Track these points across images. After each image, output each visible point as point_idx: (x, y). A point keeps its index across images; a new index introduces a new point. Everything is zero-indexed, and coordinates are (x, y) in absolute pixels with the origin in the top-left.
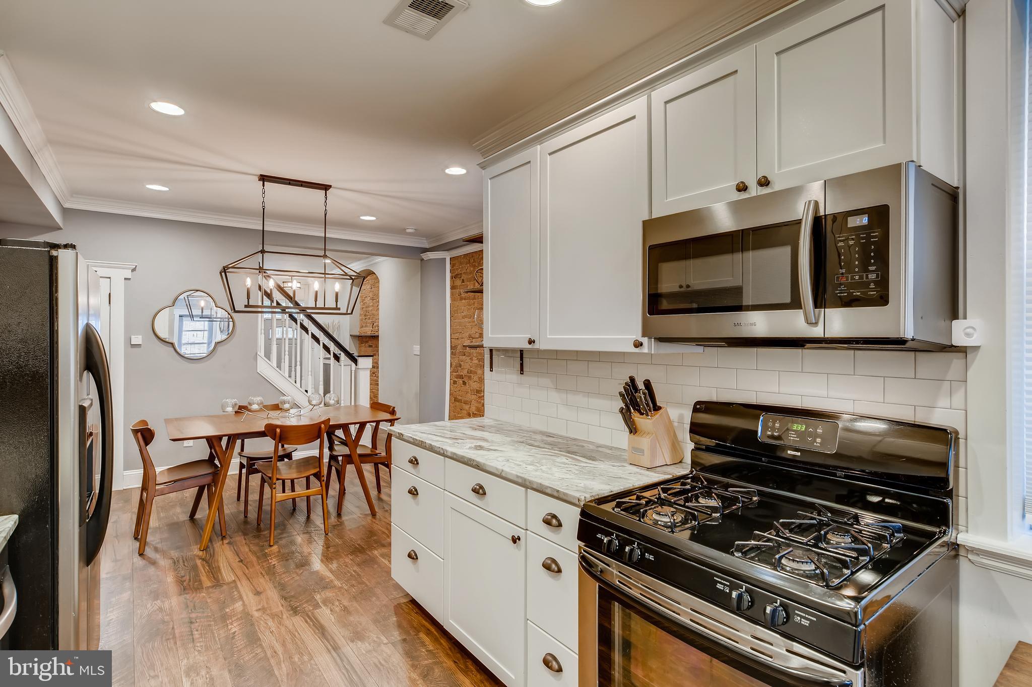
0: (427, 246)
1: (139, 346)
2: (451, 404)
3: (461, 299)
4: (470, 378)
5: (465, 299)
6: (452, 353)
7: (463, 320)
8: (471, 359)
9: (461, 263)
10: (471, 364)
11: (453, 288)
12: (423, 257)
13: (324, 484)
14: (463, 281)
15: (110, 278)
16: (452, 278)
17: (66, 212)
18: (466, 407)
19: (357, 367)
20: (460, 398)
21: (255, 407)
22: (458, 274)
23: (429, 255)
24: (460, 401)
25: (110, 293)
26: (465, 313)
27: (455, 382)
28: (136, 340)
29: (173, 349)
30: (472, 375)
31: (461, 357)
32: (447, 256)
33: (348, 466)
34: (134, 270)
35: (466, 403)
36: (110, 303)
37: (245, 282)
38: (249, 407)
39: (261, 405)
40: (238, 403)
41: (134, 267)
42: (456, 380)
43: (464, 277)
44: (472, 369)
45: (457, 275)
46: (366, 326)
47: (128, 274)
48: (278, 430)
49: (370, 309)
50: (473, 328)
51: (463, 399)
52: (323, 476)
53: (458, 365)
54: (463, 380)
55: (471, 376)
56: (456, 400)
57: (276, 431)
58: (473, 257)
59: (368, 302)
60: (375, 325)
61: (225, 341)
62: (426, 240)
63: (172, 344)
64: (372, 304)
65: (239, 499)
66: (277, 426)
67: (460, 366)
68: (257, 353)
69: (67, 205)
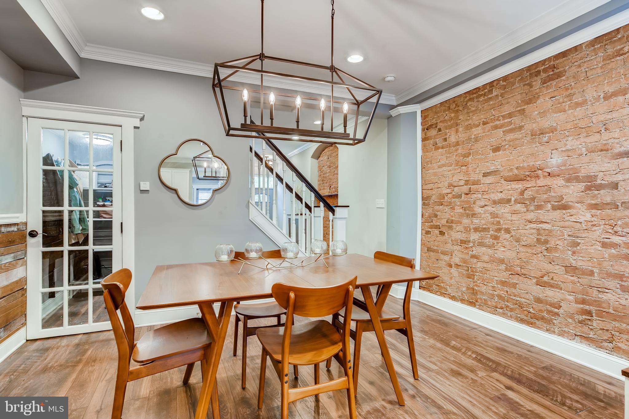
0: (395, 103)
1: (147, 191)
2: (423, 254)
3: (437, 148)
4: (450, 228)
5: (443, 148)
6: (424, 204)
7: (441, 170)
8: (453, 208)
9: (436, 113)
10: (452, 214)
11: (424, 139)
12: (391, 114)
13: (350, 372)
14: (440, 130)
15: (121, 126)
16: (423, 130)
17: (82, 61)
18: (447, 258)
19: (335, 217)
20: (435, 248)
21: (253, 255)
22: (433, 125)
23: (400, 110)
24: (434, 251)
25: (121, 141)
26: (442, 162)
27: (428, 233)
28: (145, 186)
29: (176, 195)
30: (454, 225)
31: (437, 207)
32: (417, 108)
33: (364, 334)
34: (142, 119)
35: (444, 253)
36: (121, 151)
37: (241, 96)
38: (246, 254)
39: (260, 253)
40: (234, 249)
41: (142, 115)
42: (429, 230)
43: (440, 125)
44: (453, 218)
45: (431, 126)
46: (324, 189)
47: (137, 123)
48: (292, 295)
49: (327, 175)
50: (455, 176)
51: (440, 249)
52: (350, 361)
53: (433, 215)
54: (440, 230)
55: (452, 226)
56: (429, 250)
57: (288, 297)
58: (454, 102)
59: (325, 170)
60: (332, 186)
61: (221, 189)
62: (395, 97)
63: (175, 191)
64: (329, 171)
65: (235, 355)
66: (291, 289)
67: (436, 216)
68: (249, 201)
69: (83, 55)
